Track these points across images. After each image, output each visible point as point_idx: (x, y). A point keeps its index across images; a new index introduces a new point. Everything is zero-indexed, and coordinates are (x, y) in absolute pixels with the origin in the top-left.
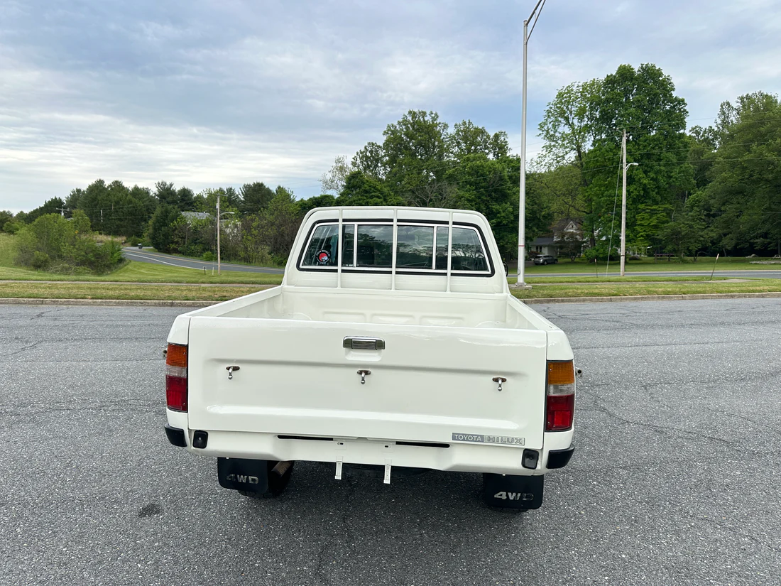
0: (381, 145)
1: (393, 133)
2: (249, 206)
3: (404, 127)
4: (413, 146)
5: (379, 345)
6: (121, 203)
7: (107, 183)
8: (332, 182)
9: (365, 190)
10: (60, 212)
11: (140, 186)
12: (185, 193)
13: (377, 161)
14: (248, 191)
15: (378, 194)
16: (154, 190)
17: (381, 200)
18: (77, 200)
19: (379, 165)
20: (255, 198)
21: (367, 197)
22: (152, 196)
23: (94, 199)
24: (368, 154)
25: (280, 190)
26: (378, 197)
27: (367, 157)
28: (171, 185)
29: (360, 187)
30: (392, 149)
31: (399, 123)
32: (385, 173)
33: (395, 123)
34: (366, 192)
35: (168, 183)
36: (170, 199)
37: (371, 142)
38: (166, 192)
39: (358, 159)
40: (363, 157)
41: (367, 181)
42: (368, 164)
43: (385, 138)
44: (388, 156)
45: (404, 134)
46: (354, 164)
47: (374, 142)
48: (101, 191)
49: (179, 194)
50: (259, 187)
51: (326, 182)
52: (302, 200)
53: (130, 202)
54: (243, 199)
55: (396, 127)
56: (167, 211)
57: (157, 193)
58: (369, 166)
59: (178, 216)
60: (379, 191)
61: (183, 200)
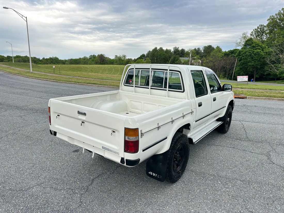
0: (266, 25)
1: (272, 19)
2: (205, 54)
3: (278, 16)
4: (282, 24)
5: (85, 114)
6: (161, 55)
7: (158, 48)
8: (240, 43)
9: (253, 46)
10: (143, 59)
11: (168, 49)
12: (183, 50)
13: (263, 33)
14: (205, 49)
15: (259, 48)
16: (172, 50)
17: (260, 50)
18: (149, 54)
19: (264, 34)
20: (207, 51)
21: (253, 49)
22: (171, 52)
23: (154, 54)
24: (259, 30)
25: (218, 47)
26: (259, 49)
27: (258, 31)
28: (178, 48)
29: (251, 45)
30: (271, 27)
31: (276, 14)
32: (267, 38)
33: (274, 15)
34: (253, 47)
35: (177, 47)
36: (177, 53)
37: (261, 24)
38: (176, 51)
39: (254, 32)
40: (256, 31)
41: (255, 42)
42: (258, 34)
43: (268, 22)
44: (269, 30)
45: (278, 19)
46: (251, 35)
47: (262, 24)
48: (156, 51)
49: (180, 51)
50: (210, 47)
51: (237, 44)
52: (225, 51)
53: (164, 55)
54: (203, 52)
55: (274, 17)
56: (175, 58)
57: (173, 51)
58: (258, 35)
59: (178, 59)
60: (260, 46)
61: (182, 53)
